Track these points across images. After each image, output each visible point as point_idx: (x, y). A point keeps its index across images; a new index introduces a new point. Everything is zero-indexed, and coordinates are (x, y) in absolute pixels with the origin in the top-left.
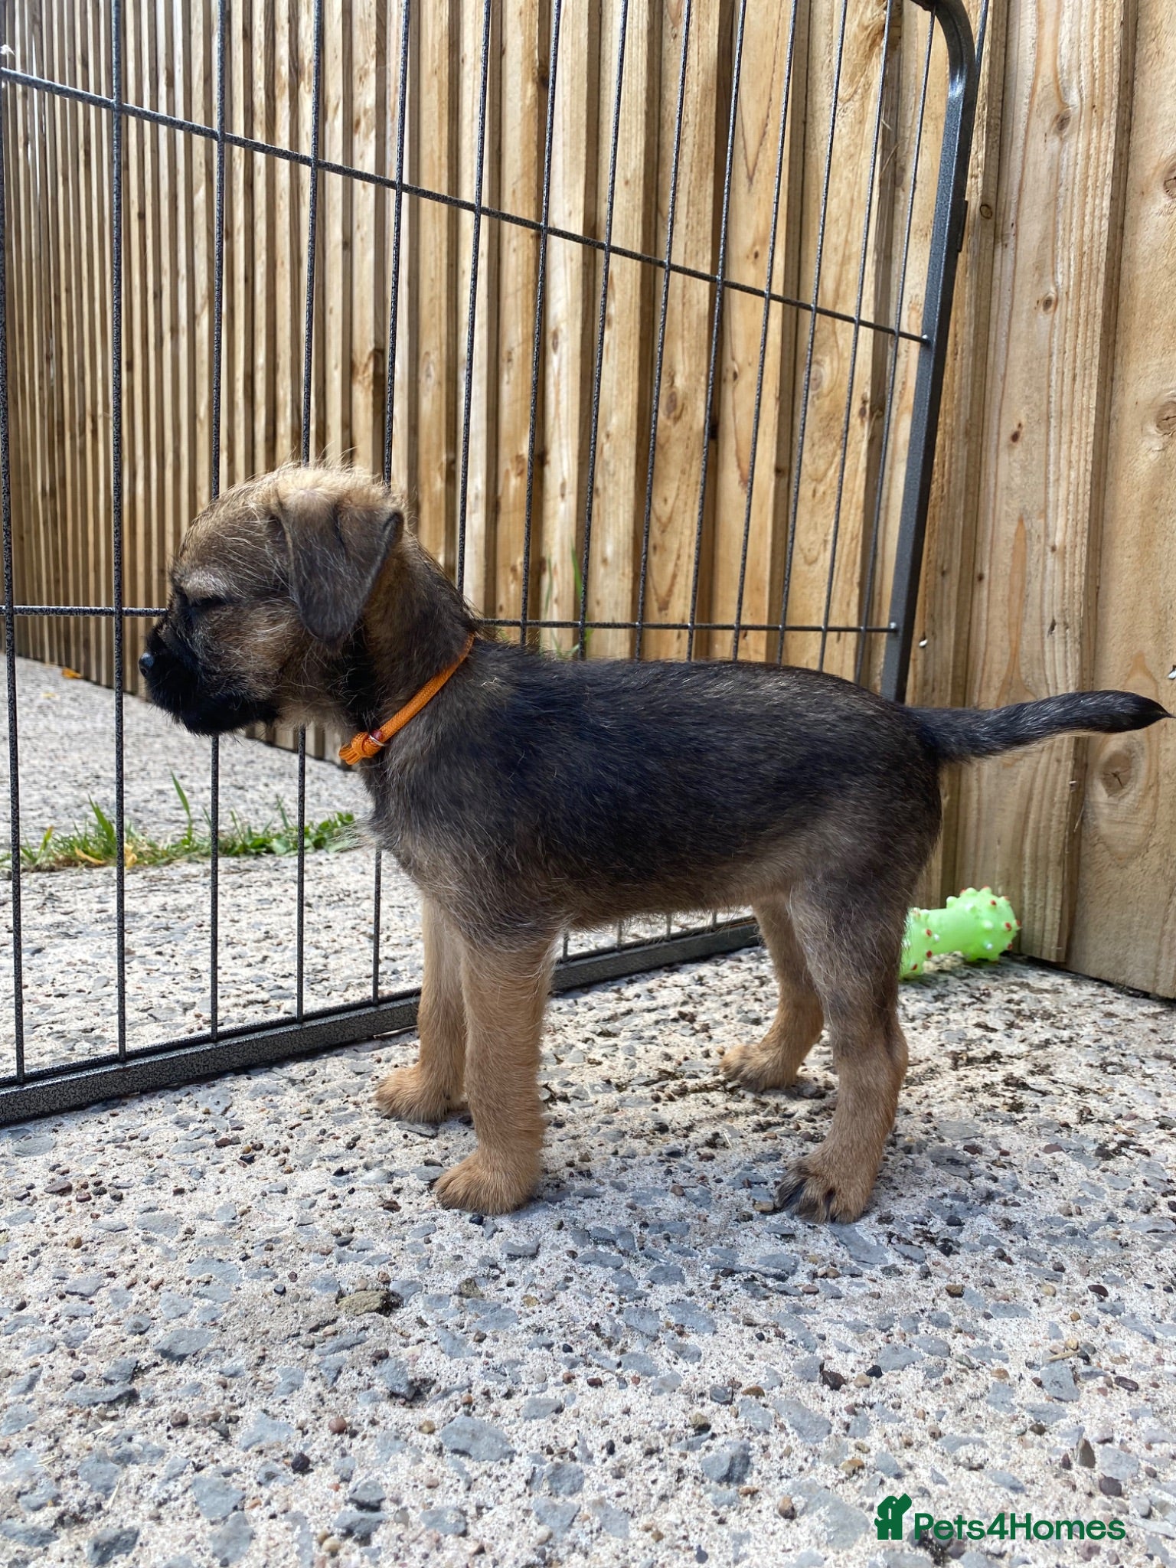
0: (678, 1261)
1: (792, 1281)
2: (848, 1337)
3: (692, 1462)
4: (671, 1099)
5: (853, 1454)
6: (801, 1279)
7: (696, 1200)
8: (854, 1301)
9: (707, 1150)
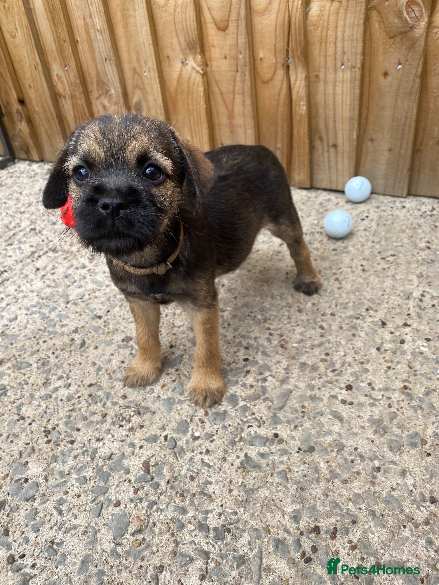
0: (55, 305)
1: (84, 298)
2: (101, 306)
3: (73, 348)
4: (37, 259)
6: (87, 297)
7: (54, 287)
8: (100, 297)
9: (52, 272)
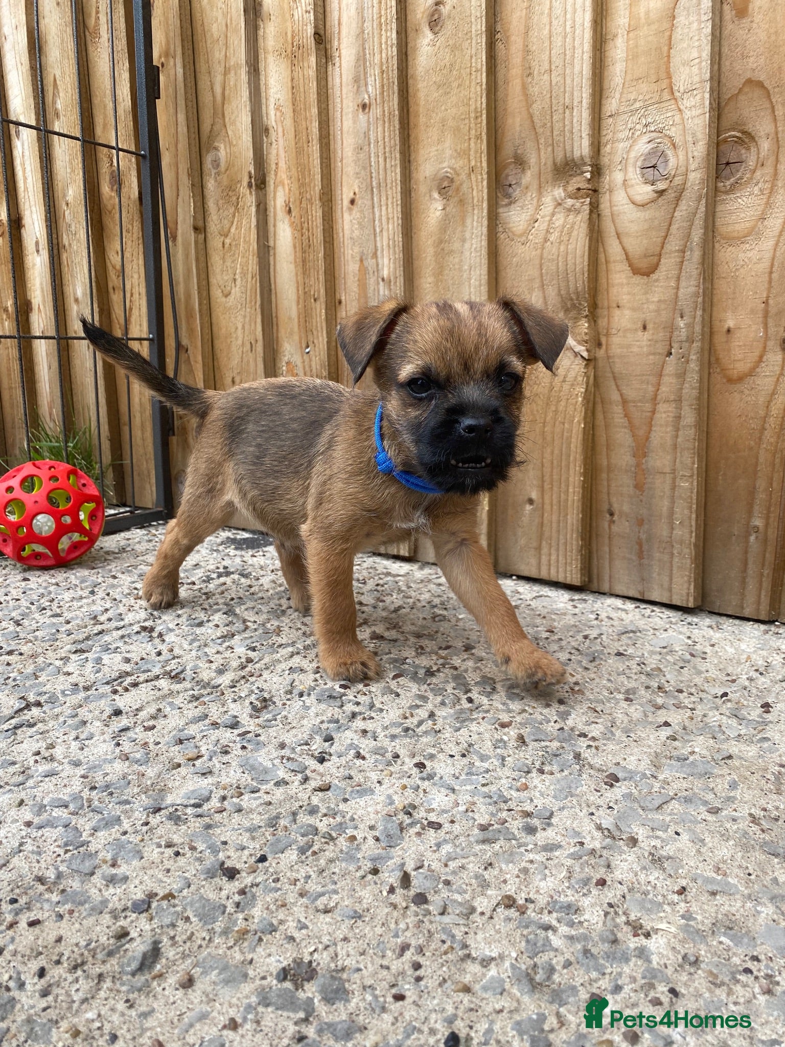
0: (118, 811)
1: (206, 807)
2: (245, 839)
3: (113, 965)
4: (127, 690)
5: (241, 924)
6: (215, 803)
7: (137, 762)
8: (251, 811)
9: (151, 723)
